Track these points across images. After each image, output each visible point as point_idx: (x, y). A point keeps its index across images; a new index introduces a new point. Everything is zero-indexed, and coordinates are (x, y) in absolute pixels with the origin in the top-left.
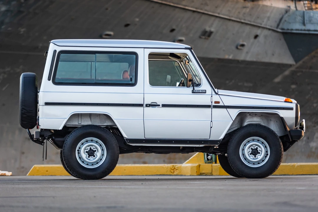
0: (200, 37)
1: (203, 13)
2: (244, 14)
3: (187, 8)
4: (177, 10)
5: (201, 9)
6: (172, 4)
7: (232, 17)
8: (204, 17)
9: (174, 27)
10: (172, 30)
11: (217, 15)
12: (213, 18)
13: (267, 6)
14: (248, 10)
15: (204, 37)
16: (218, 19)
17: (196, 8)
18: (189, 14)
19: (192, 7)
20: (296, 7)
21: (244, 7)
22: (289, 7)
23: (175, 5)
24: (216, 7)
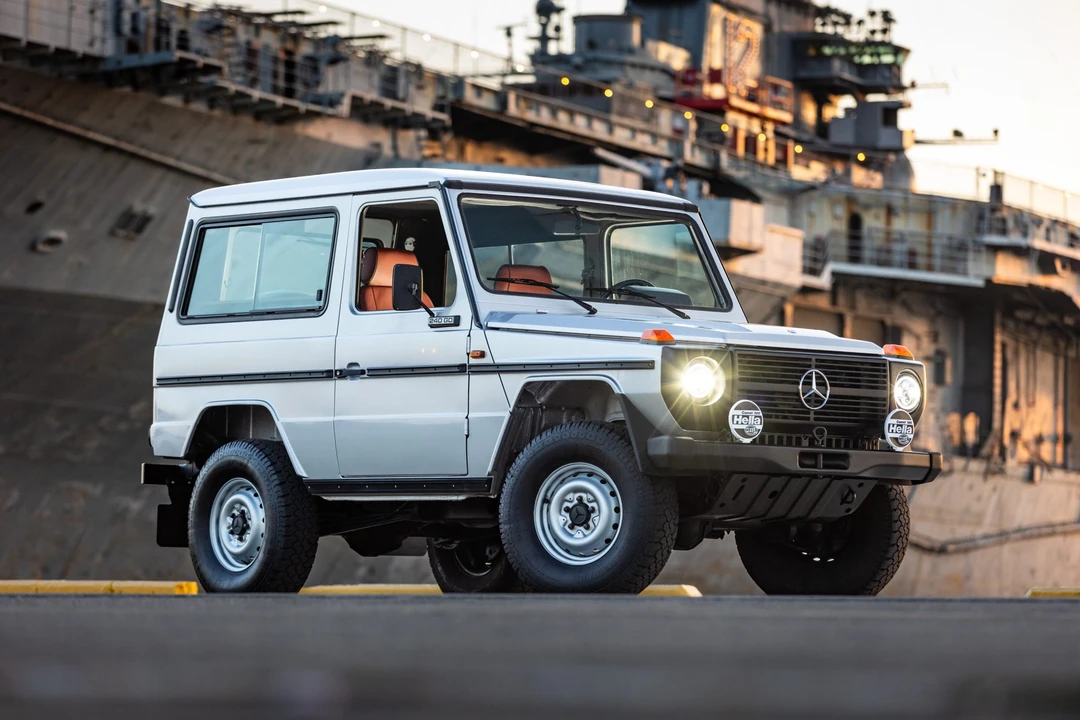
0: (112, 233)
1: (134, 156)
2: (250, 162)
3: (91, 135)
4: (61, 140)
5: (130, 142)
6: (50, 122)
7: (214, 170)
8: (134, 167)
9: (41, 197)
10: (34, 207)
11: (171, 161)
12: (158, 173)
13: (316, 141)
14: (261, 150)
15: (122, 233)
16: (172, 176)
17: (117, 138)
18: (93, 154)
19: (105, 133)
20: (395, 147)
21: (255, 142)
22: (378, 145)
23: (60, 125)
24: (175, 137)
